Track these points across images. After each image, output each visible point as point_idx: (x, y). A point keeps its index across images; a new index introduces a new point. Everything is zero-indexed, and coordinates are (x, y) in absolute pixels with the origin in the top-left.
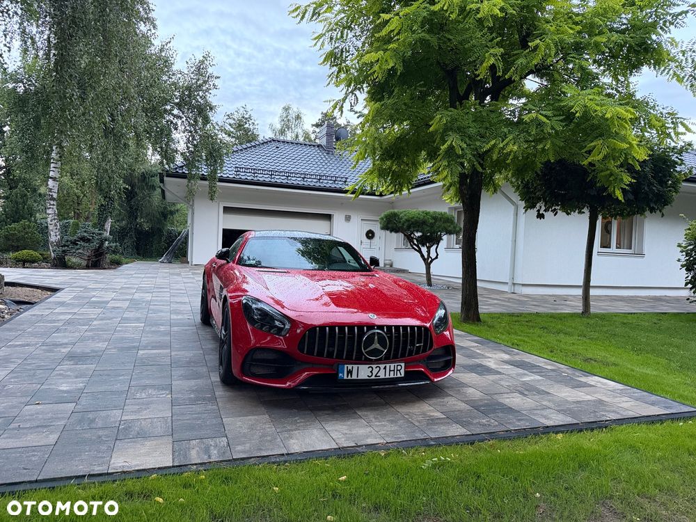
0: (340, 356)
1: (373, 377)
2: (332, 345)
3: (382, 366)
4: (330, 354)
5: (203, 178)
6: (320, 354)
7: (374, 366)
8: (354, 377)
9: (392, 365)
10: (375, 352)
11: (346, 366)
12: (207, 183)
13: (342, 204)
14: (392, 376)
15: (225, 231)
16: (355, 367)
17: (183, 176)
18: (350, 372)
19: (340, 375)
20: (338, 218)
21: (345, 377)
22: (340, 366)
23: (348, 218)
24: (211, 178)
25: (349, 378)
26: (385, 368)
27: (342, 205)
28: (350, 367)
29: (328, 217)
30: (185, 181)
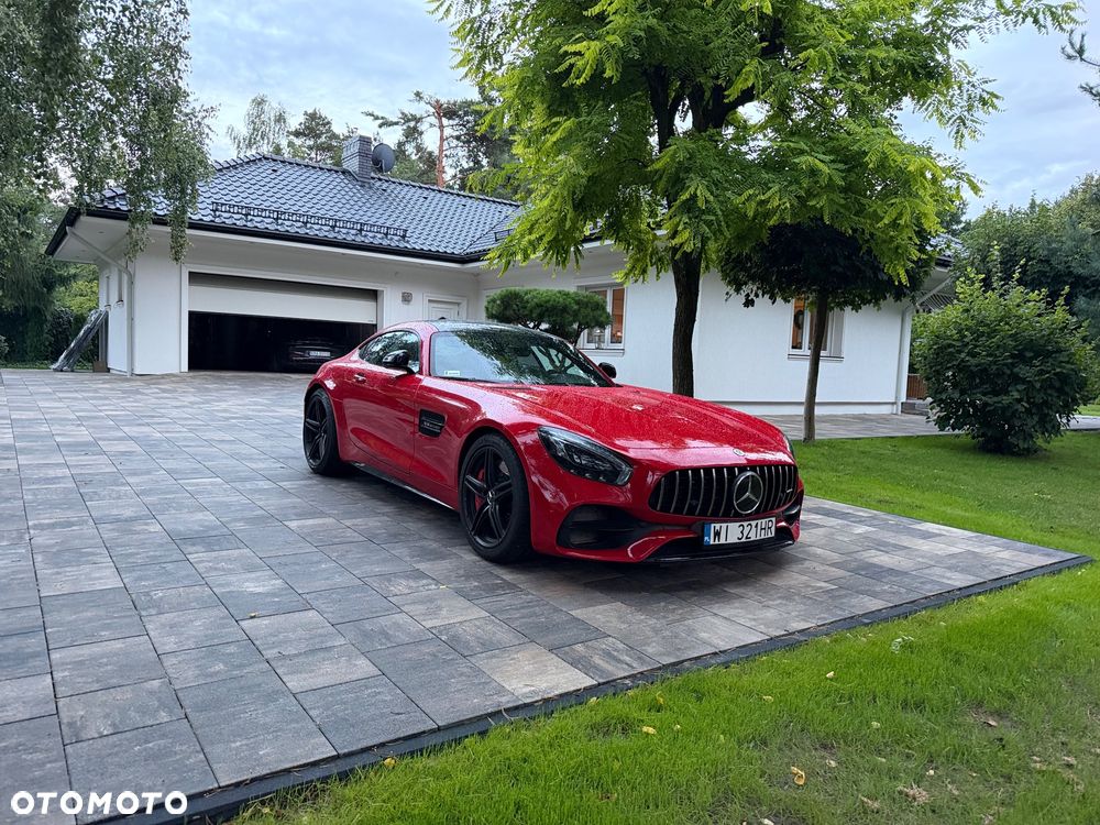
0: (703, 512)
1: (743, 540)
2: (696, 496)
3: (754, 523)
4: (691, 511)
5: (160, 221)
6: (679, 510)
7: (745, 524)
8: (722, 541)
9: (764, 521)
10: (748, 504)
11: (713, 525)
12: (169, 229)
13: (397, 273)
14: (763, 537)
15: (191, 314)
16: (724, 525)
17: (118, 215)
18: (717, 534)
19: (706, 538)
20: (391, 298)
21: (712, 542)
22: (706, 527)
23: (407, 298)
24: (177, 221)
25: (717, 542)
26: (756, 526)
27: (396, 276)
28: (718, 526)
29: (373, 295)
30: (125, 225)
